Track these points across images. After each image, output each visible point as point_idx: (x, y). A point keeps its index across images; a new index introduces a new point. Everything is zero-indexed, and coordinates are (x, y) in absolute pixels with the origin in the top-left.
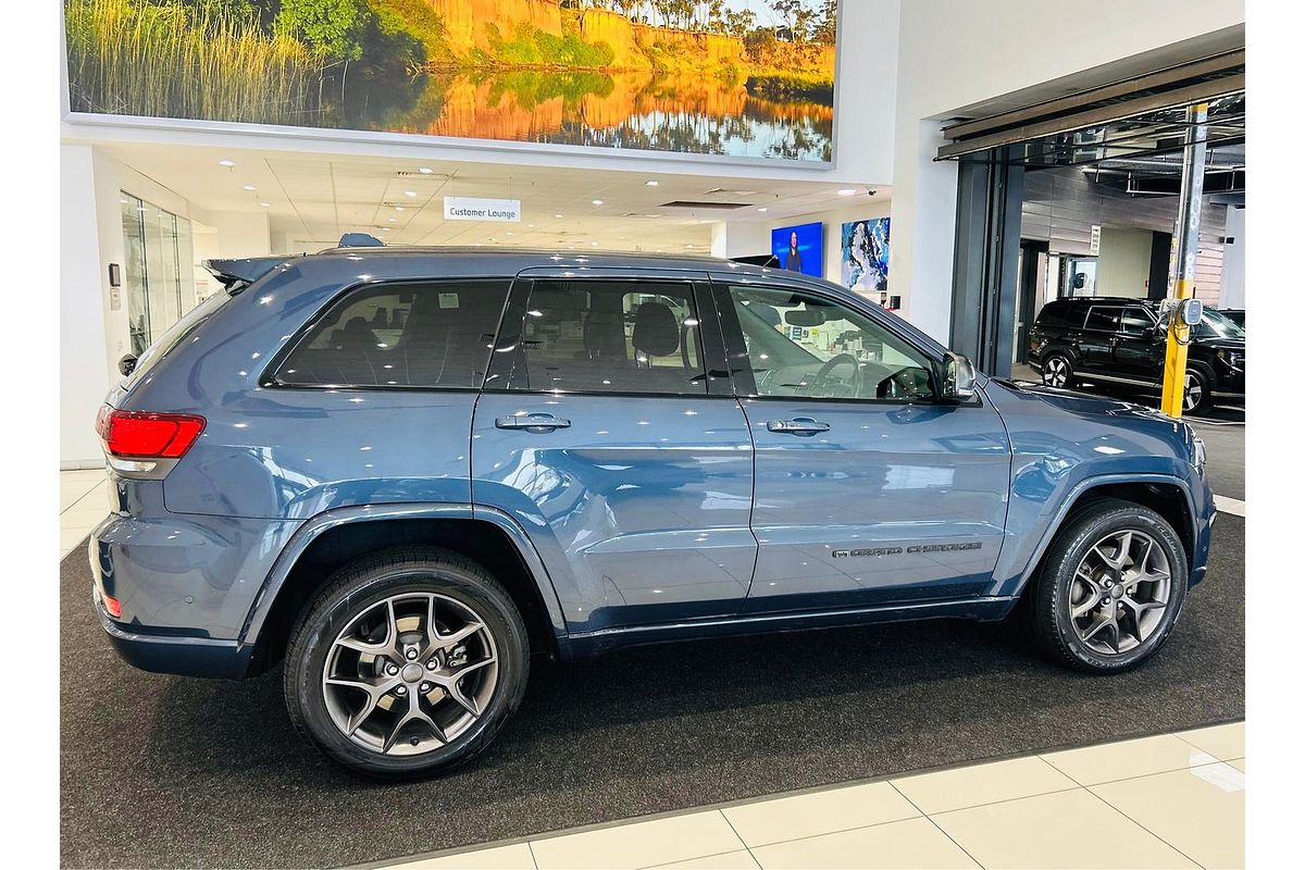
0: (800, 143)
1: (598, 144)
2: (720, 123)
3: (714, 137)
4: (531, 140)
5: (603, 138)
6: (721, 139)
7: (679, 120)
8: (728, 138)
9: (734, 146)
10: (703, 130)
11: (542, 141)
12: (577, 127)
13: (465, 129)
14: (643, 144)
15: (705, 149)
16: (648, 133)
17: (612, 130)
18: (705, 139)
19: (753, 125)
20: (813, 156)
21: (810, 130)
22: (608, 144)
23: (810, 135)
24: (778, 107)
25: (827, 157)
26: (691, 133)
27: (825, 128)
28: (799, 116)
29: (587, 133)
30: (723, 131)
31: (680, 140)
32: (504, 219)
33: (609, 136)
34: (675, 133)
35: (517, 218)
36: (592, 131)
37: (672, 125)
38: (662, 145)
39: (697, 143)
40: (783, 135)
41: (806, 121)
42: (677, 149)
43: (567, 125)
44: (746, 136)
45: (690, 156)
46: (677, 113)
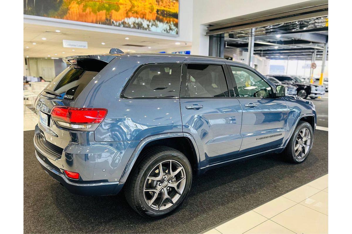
0: (170, 29)
1: (116, 26)
2: (150, 22)
3: (148, 26)
4: (96, 23)
5: (118, 24)
6: (150, 27)
7: (139, 20)
8: (152, 26)
9: (153, 29)
10: (145, 23)
11: (100, 24)
12: (110, 20)
13: (76, 18)
14: (129, 27)
15: (146, 29)
16: (130, 23)
17: (120, 22)
18: (146, 26)
19: (158, 23)
20: (173, 33)
21: (173, 26)
22: (119, 26)
23: (173, 27)
24: (165, 19)
25: (177, 33)
26: (142, 24)
27: (176, 25)
28: (170, 21)
29: (113, 22)
30: (150, 24)
31: (139, 26)
32: (82, 48)
33: (119, 24)
34: (138, 24)
35: (87, 47)
36: (114, 22)
37: (137, 22)
38: (134, 27)
39: (143, 27)
40: (166, 26)
41: (172, 23)
42: (138, 29)
43: (107, 19)
44: (157, 26)
45: (142, 31)
46: (138, 18)
